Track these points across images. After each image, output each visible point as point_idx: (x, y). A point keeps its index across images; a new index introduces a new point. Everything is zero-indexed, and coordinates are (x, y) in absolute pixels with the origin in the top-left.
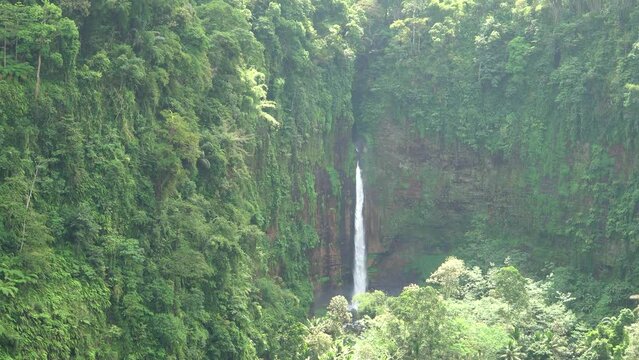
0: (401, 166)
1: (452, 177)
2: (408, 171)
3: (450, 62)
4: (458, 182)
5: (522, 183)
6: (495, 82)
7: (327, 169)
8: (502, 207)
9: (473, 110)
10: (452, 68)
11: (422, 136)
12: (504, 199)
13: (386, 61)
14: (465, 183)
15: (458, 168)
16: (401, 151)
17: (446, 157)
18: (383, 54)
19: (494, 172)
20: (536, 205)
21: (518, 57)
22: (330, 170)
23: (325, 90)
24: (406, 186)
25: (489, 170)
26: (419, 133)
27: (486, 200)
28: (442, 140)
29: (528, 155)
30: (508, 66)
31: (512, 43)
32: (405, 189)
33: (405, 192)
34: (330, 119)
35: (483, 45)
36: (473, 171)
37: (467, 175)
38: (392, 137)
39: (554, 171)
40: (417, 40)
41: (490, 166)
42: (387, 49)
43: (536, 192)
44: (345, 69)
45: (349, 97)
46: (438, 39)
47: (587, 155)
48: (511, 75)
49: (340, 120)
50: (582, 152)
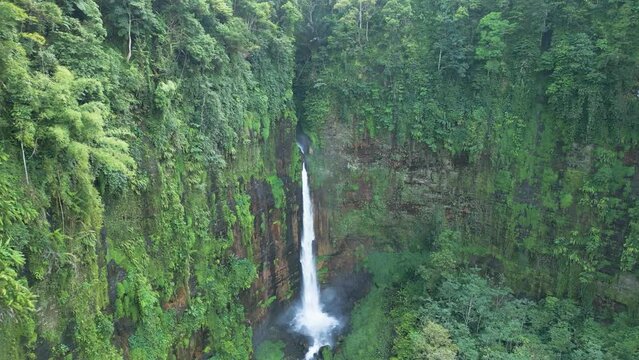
0: (349, 166)
1: (405, 178)
2: (357, 171)
3: (403, 49)
4: (411, 183)
5: (490, 189)
6: (462, 70)
7: (268, 179)
8: (465, 213)
9: (433, 105)
10: (406, 57)
11: (372, 134)
12: (466, 204)
13: (330, 51)
14: (420, 184)
15: (412, 169)
16: (349, 151)
17: (398, 157)
18: (326, 44)
19: (455, 174)
20: (510, 215)
21: (493, 39)
22: (272, 179)
23: (257, 90)
24: (356, 188)
25: (448, 172)
26: (368, 131)
27: (444, 203)
28: (395, 139)
29: (499, 156)
30: (480, 52)
31: (485, 20)
32: (353, 191)
33: (354, 194)
34: (267, 123)
35: (447, 25)
36: (429, 172)
37: (422, 177)
38: (339, 136)
39: (535, 176)
40: (364, 24)
41: (449, 167)
42: (330, 37)
43: (510, 200)
44: (283, 63)
45: (289, 94)
46: (393, 21)
47: (587, 160)
48: (484, 62)
49: (279, 123)
50: (580, 157)
